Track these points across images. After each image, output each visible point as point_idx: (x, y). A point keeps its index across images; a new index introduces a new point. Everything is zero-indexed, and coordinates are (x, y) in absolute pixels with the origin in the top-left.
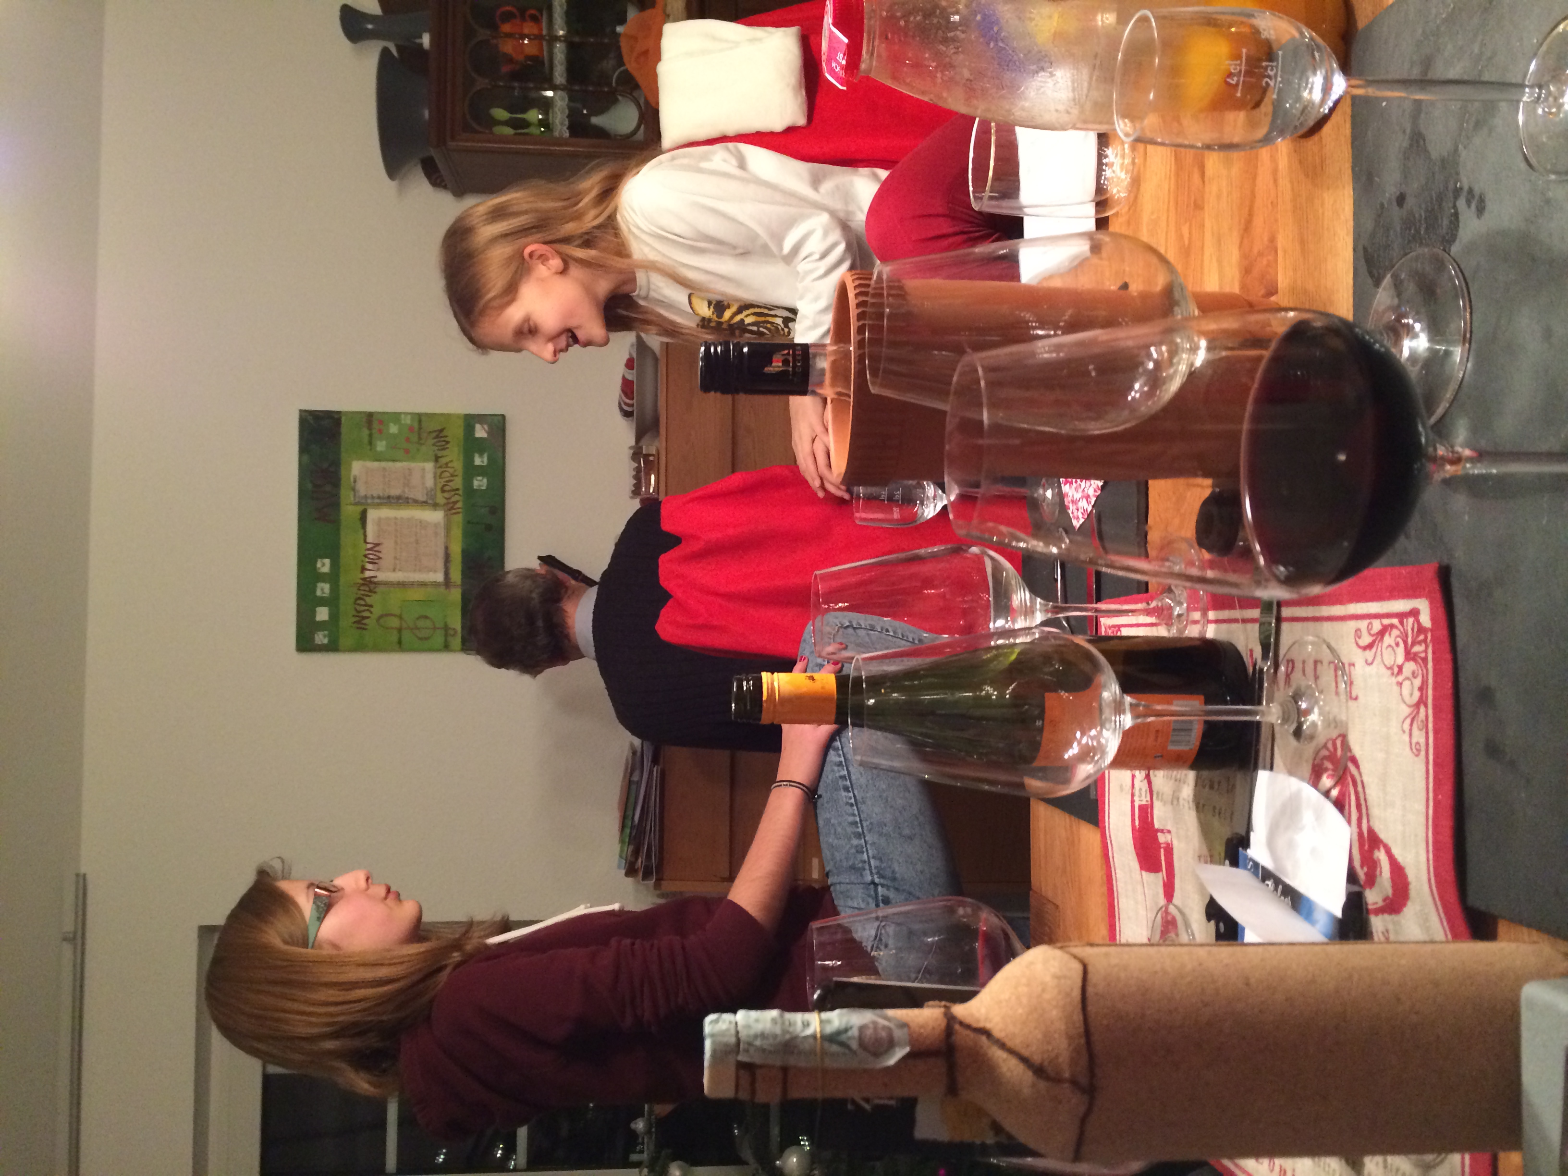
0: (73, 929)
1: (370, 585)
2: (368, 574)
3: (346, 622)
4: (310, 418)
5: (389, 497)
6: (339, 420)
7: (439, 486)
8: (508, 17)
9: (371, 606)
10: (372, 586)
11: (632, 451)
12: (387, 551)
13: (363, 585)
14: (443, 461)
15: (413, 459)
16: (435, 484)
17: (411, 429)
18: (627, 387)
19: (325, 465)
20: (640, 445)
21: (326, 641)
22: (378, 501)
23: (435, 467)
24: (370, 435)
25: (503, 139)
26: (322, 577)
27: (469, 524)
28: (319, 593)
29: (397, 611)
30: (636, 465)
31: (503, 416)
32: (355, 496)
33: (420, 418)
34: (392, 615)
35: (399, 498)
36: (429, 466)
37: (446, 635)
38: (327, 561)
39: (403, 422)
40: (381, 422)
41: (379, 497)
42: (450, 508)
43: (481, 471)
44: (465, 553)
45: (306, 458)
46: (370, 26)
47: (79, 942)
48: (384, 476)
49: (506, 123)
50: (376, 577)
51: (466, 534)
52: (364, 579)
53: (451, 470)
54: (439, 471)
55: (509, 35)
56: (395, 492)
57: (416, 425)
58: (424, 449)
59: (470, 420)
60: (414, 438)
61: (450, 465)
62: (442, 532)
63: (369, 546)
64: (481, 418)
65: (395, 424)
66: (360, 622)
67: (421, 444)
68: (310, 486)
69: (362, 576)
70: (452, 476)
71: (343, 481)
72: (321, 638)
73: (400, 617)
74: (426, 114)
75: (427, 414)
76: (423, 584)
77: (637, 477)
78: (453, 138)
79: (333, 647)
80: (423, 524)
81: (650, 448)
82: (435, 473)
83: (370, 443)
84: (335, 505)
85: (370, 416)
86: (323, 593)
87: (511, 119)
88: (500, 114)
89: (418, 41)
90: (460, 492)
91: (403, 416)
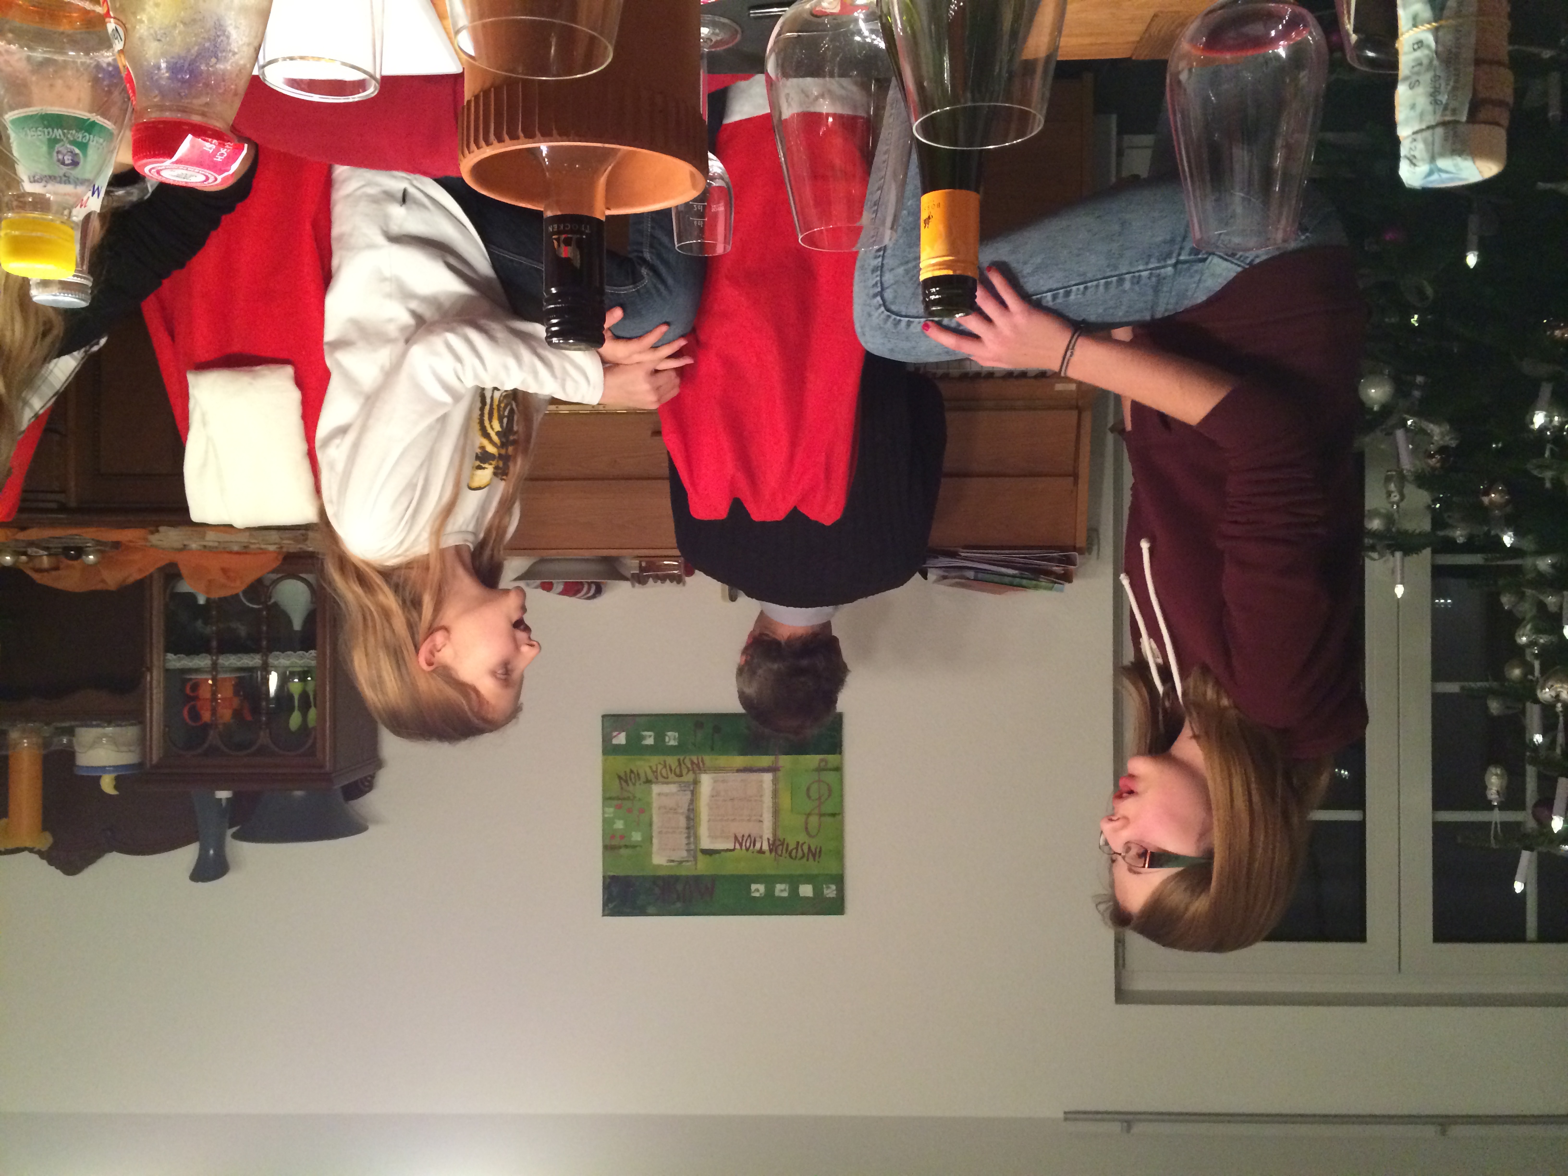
0: (1119, 1124)
1: (776, 845)
2: (765, 847)
3: (812, 867)
4: (611, 906)
5: (688, 828)
6: (613, 878)
7: (677, 779)
8: (195, 715)
9: (798, 843)
10: (778, 843)
11: (637, 585)
12: (743, 829)
13: (776, 852)
14: (651, 776)
15: (649, 804)
16: (674, 783)
17: (619, 807)
18: (571, 590)
19: (657, 891)
20: (629, 576)
21: (833, 887)
22: (692, 839)
23: (657, 783)
24: (626, 846)
25: (321, 718)
26: (770, 892)
27: (713, 749)
28: (785, 894)
29: (802, 819)
30: (651, 580)
31: (604, 716)
32: (687, 861)
33: (607, 799)
34: (806, 823)
35: (688, 818)
36: (656, 789)
37: (825, 770)
38: (754, 887)
39: (612, 815)
40: (613, 837)
41: (688, 837)
42: (698, 768)
43: (660, 738)
44: (744, 752)
45: (651, 909)
46: (212, 852)
47: (1130, 1117)
48: (667, 833)
49: (305, 715)
50: (768, 839)
51: (725, 752)
52: (771, 851)
53: (660, 767)
54: (660, 779)
55: (214, 712)
56: (683, 822)
57: (615, 802)
58: (638, 795)
59: (609, 749)
60: (627, 804)
61: (654, 769)
62: (720, 776)
63: (738, 846)
64: (606, 739)
65: (614, 823)
66: (815, 854)
67: (635, 797)
68: (679, 905)
69: (768, 853)
70: (665, 766)
71: (672, 873)
72: (830, 892)
73: (809, 814)
74: (298, 793)
75: (604, 791)
76: (775, 794)
77: (663, 579)
78: (322, 767)
79: (839, 880)
80: (715, 795)
81: (632, 566)
82: (663, 783)
83: (634, 847)
84: (697, 880)
85: (607, 848)
86: (785, 890)
87: (299, 710)
88: (295, 720)
89: (224, 803)
90: (682, 758)
91: (606, 816)
